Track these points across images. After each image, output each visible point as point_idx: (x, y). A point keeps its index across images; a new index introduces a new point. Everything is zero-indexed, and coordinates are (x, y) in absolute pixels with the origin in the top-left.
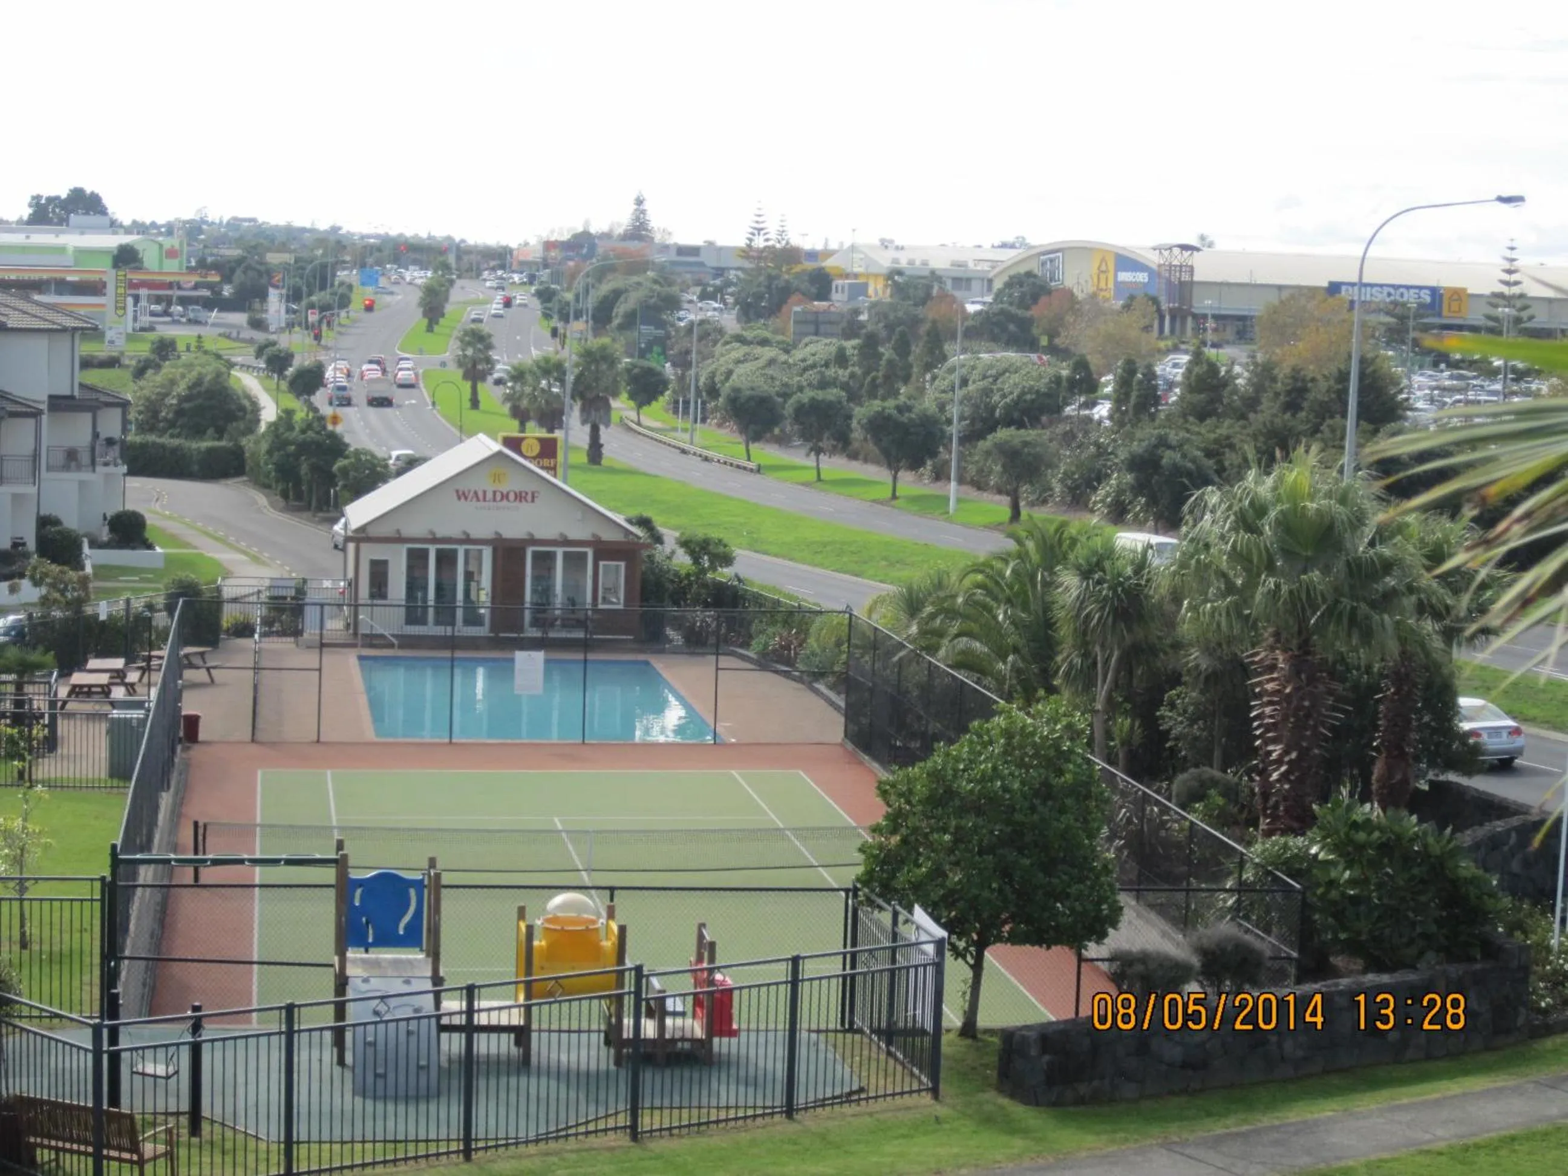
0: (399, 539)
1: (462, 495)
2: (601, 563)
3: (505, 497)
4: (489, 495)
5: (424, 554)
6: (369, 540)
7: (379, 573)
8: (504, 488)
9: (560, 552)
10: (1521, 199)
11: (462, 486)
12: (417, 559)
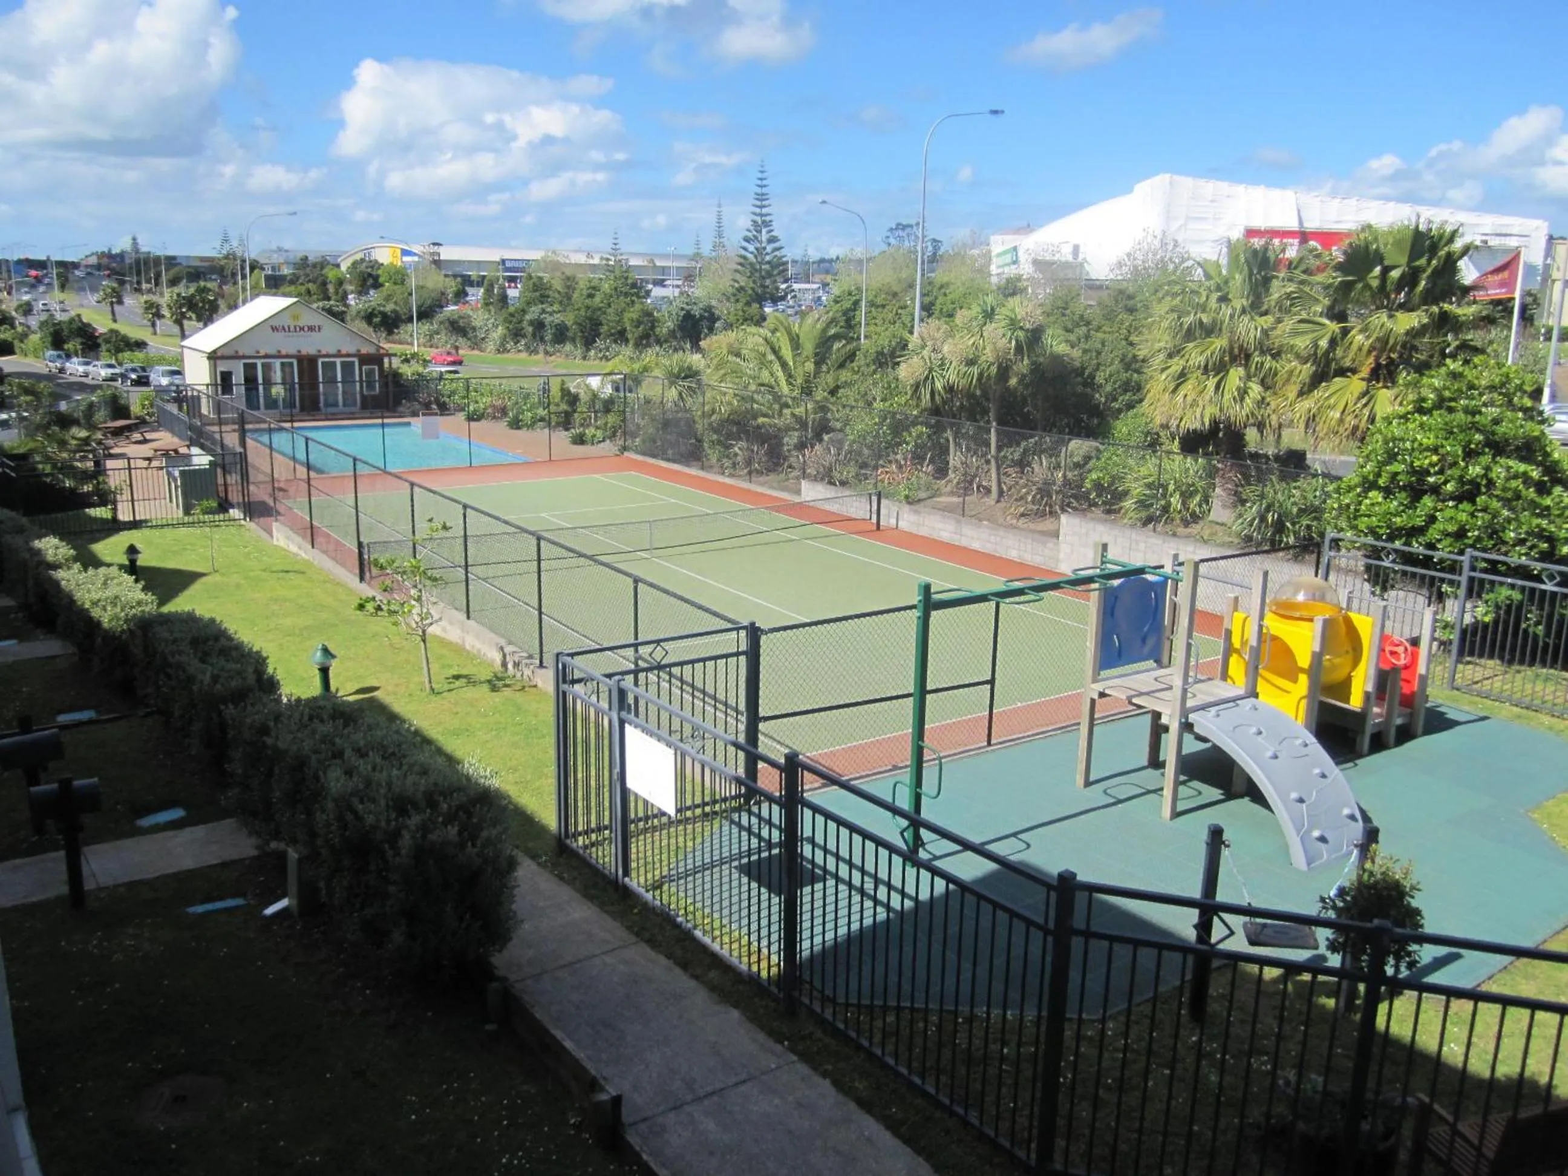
0: (236, 357)
1: (274, 329)
2: (364, 368)
3: (302, 329)
4: (292, 329)
5: (254, 366)
6: (223, 358)
7: (226, 377)
8: (301, 323)
9: (338, 361)
10: (1003, 112)
11: (275, 323)
12: (250, 369)
